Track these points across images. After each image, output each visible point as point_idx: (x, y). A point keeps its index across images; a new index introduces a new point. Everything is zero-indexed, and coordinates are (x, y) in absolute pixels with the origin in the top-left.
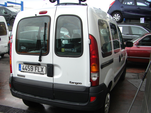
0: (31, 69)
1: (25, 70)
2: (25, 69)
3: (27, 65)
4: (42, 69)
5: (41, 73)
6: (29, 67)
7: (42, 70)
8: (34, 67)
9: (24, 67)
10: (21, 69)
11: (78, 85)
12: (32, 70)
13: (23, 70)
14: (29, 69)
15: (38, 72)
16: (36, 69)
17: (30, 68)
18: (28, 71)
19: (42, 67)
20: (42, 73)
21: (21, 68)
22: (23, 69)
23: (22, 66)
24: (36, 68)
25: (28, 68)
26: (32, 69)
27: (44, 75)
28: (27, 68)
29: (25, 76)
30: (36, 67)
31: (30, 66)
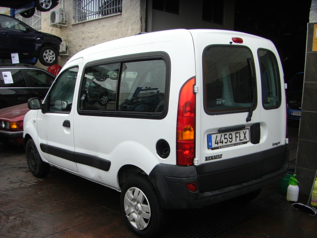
0: (229, 140)
1: (220, 145)
2: (219, 142)
3: (223, 134)
4: (245, 134)
5: (243, 141)
6: (226, 136)
7: (245, 137)
8: (233, 133)
9: (218, 139)
10: (211, 144)
11: (278, 145)
12: (231, 140)
13: (216, 146)
14: (226, 141)
15: (240, 140)
16: (236, 137)
17: (228, 138)
18: (224, 144)
19: (245, 131)
20: (245, 141)
21: (211, 142)
22: (216, 143)
23: (213, 137)
24: (238, 135)
25: (225, 139)
26: (232, 138)
27: (248, 143)
28: (223, 138)
29: (221, 155)
30: (236, 133)
31: (228, 134)
